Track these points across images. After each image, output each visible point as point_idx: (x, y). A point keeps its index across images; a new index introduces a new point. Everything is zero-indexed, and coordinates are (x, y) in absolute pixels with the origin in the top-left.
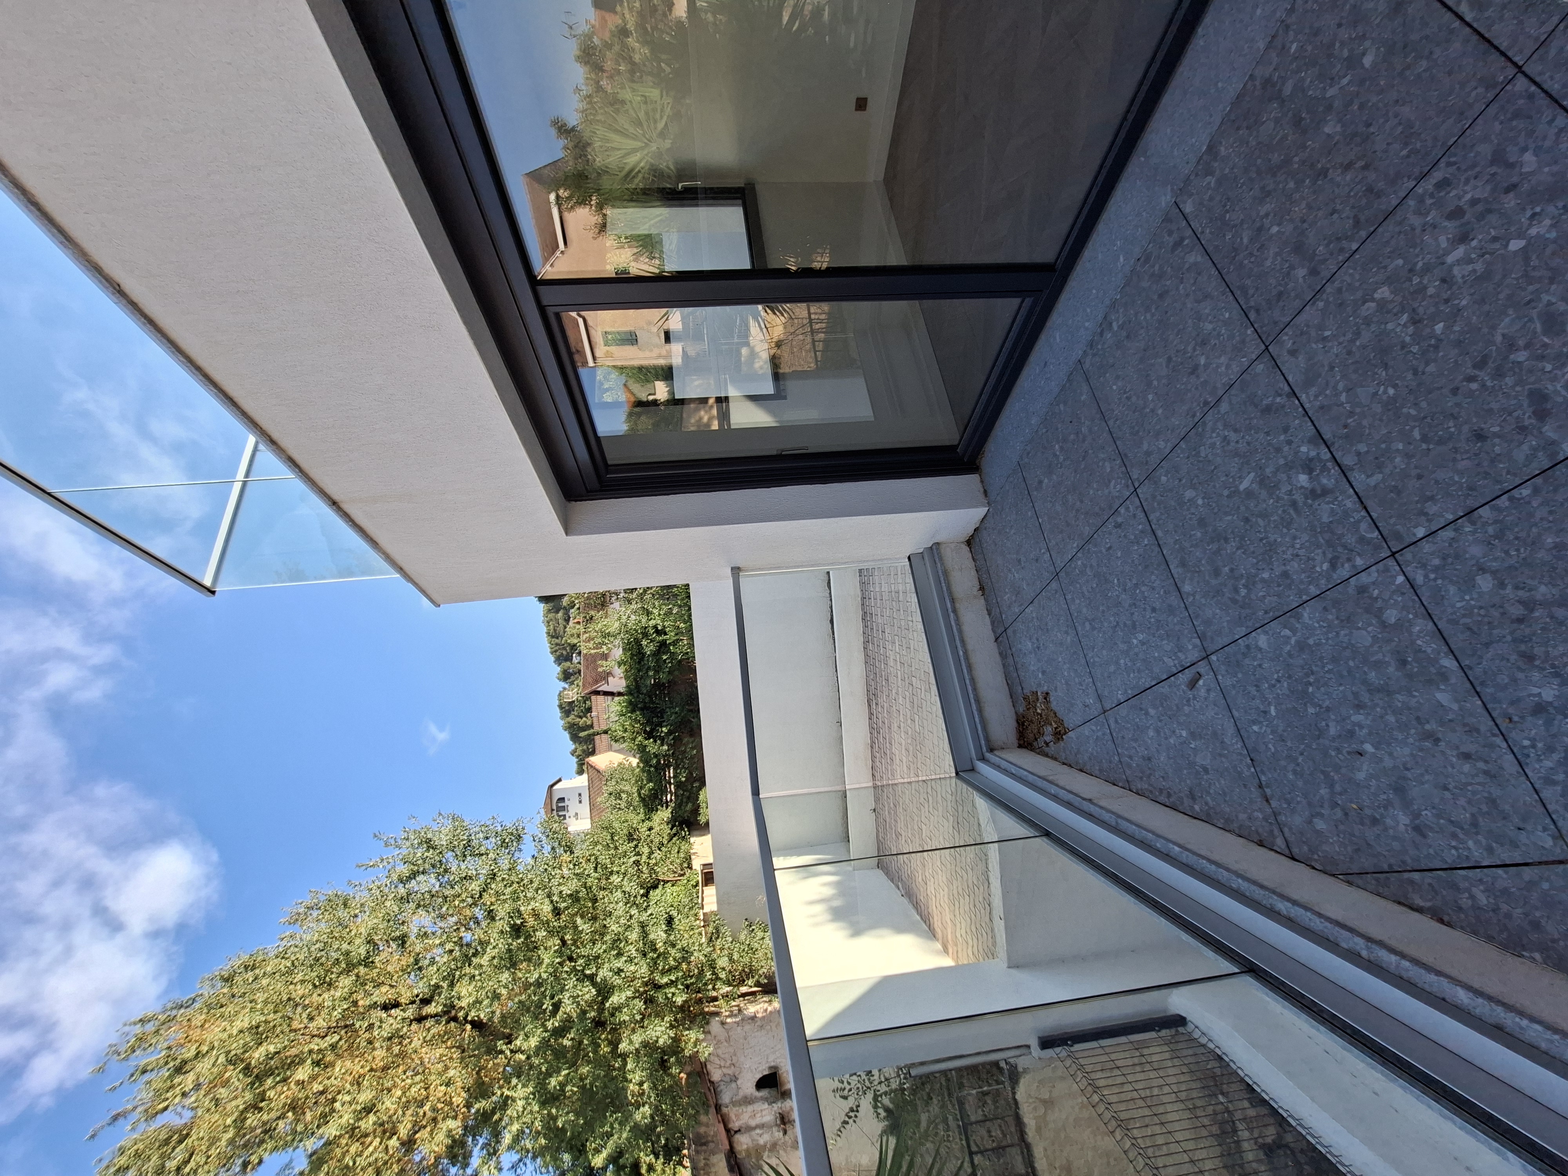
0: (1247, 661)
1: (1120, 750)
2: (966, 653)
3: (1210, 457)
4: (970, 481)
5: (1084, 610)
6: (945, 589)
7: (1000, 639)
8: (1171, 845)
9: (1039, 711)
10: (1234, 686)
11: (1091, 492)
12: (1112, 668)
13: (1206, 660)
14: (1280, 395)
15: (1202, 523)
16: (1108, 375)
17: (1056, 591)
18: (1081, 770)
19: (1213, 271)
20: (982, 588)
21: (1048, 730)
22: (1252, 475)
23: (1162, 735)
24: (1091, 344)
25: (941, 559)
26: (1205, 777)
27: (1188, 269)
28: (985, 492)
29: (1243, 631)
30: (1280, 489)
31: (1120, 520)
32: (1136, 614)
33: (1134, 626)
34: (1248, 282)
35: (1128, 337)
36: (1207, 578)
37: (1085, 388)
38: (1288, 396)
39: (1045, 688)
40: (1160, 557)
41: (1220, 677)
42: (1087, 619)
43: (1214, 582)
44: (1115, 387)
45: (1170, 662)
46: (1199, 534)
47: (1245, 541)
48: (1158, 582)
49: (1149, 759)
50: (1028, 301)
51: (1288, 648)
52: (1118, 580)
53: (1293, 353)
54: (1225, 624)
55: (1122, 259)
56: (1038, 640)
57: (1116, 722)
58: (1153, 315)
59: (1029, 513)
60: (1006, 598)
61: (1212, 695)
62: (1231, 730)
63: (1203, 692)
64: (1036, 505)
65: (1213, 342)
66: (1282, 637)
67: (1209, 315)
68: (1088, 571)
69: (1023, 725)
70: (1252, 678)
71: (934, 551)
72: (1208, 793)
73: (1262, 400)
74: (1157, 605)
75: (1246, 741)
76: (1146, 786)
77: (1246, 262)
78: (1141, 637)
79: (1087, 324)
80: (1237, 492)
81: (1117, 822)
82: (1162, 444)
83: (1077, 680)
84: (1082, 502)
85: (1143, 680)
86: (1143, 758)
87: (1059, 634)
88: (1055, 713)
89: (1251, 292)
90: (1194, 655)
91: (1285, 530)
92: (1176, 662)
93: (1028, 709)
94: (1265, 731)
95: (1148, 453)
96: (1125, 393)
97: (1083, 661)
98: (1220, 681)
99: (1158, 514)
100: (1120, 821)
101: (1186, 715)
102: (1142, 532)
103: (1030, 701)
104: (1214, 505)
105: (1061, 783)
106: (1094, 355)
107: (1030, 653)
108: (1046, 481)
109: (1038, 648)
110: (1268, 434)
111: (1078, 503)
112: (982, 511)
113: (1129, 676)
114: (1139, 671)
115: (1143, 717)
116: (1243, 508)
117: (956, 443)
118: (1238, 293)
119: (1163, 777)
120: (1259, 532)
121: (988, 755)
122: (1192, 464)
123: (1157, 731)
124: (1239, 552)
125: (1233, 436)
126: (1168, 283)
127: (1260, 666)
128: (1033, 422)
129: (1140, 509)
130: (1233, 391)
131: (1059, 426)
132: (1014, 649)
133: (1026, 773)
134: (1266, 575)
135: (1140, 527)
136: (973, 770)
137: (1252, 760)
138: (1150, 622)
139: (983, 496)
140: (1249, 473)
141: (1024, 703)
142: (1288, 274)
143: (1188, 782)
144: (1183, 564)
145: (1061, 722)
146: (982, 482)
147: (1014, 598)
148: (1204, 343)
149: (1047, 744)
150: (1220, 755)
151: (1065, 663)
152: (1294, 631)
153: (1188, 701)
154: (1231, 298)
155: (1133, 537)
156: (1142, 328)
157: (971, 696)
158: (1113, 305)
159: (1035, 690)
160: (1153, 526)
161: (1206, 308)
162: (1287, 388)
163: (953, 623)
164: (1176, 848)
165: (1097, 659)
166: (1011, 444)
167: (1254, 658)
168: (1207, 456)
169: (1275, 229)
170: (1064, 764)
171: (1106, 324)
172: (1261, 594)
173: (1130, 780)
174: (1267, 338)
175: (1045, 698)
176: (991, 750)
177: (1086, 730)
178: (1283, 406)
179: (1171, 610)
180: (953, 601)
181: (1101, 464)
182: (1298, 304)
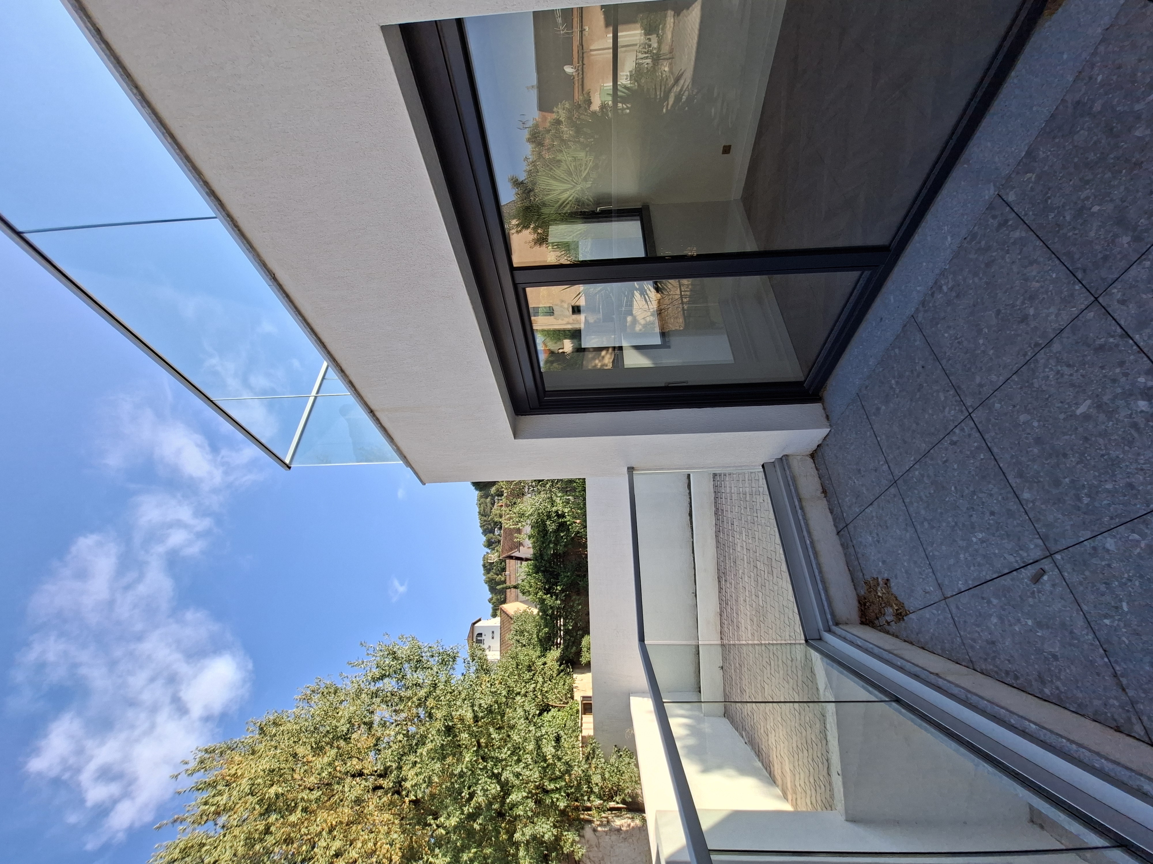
0: (1094, 561)
1: (962, 633)
2: (812, 543)
3: (1044, 388)
4: (814, 409)
5: (923, 512)
6: (793, 491)
7: (842, 533)
8: (1027, 723)
9: (879, 594)
10: (1081, 583)
11: (927, 416)
12: (952, 561)
13: (1050, 559)
14: (1112, 336)
15: (1038, 441)
16: (939, 326)
17: (895, 496)
18: (923, 648)
19: (1038, 243)
20: (824, 492)
21: (889, 611)
22: (1088, 402)
23: (1006, 622)
24: (923, 303)
25: (789, 467)
26: (1054, 663)
27: (1014, 243)
28: (827, 417)
29: (1089, 535)
30: (1118, 413)
31: (955, 439)
32: (975, 516)
33: (973, 527)
34: (1073, 249)
35: (958, 296)
36: (1047, 487)
37: (919, 336)
38: (1121, 336)
39: (886, 576)
40: (997, 469)
41: (1066, 574)
42: (925, 519)
43: (1055, 491)
44: (946, 335)
45: (1011, 559)
46: (1036, 451)
47: (1086, 457)
48: (995, 490)
49: (993, 643)
50: (867, 273)
51: (1138, 550)
52: (955, 488)
53: (1123, 302)
54: (1068, 527)
55: (949, 239)
56: (878, 535)
57: (958, 607)
58: (981, 279)
59: (868, 433)
60: (847, 499)
61: (1059, 589)
62: (1080, 622)
63: (1048, 587)
64: (875, 427)
65: (1041, 297)
66: (1131, 540)
67: (1035, 277)
68: (925, 479)
69: (865, 605)
70: (1101, 576)
71: (784, 461)
72: (1059, 678)
73: (1094, 341)
74: (996, 509)
75: (1097, 633)
76: (991, 667)
77: (1071, 234)
78: (980, 536)
79: (918, 288)
80: (1073, 416)
81: (966, 696)
82: (994, 378)
83: (917, 570)
84: (917, 424)
85: (984, 573)
86: (987, 641)
87: (898, 532)
88: (896, 597)
89: (1077, 256)
90: (1037, 553)
91: (1126, 448)
92: (1018, 559)
93: (870, 592)
94: (1118, 625)
95: (981, 385)
96: (956, 338)
97: (923, 554)
98: (1067, 578)
99: (993, 434)
100: (969, 696)
101: (1030, 606)
102: (977, 448)
103: (872, 586)
104: (1050, 427)
105: (906, 658)
106: (926, 311)
107: (871, 545)
108: (883, 408)
109: (878, 542)
110: (1102, 368)
111: (914, 425)
112: (825, 431)
113: (969, 569)
114: (979, 565)
115: (986, 605)
116: (1080, 430)
117: (803, 379)
118: (1064, 259)
119: (1009, 661)
120: (1100, 449)
121: (834, 628)
122: (1024, 393)
123: (1001, 618)
124: (1079, 466)
125: (1066, 370)
126: (994, 254)
127: (1109, 566)
128: (870, 363)
129: (975, 429)
130: (1064, 334)
131: (895, 365)
132: (854, 542)
133: (871, 646)
134: (1109, 486)
135: (976, 444)
136: (820, 639)
137: (1105, 651)
138: (989, 524)
139: (826, 420)
140: (1085, 400)
141: (866, 587)
142: (1113, 241)
143: (1036, 666)
144: (1020, 475)
145: (901, 605)
146: (824, 409)
147: (854, 500)
148: (1032, 298)
149: (888, 623)
150: (1071, 645)
151: (904, 555)
152: (1143, 536)
153: (1033, 593)
154: (1057, 262)
155: (969, 453)
156: (972, 289)
157: (818, 578)
158: (943, 273)
159: (875, 576)
160: (989, 444)
161: (1033, 271)
162: (1119, 330)
163: (801, 517)
164: (1032, 725)
165: (937, 553)
166: (851, 380)
167: (1103, 559)
168: (1040, 386)
169: (1096, 208)
170: (905, 641)
171: (937, 286)
172: (1105, 502)
173: (974, 660)
174: (1096, 291)
175: (886, 584)
176: (837, 624)
177: (927, 613)
178: (1117, 346)
179: (1010, 514)
180: (800, 500)
181: (935, 394)
182: (1124, 264)
